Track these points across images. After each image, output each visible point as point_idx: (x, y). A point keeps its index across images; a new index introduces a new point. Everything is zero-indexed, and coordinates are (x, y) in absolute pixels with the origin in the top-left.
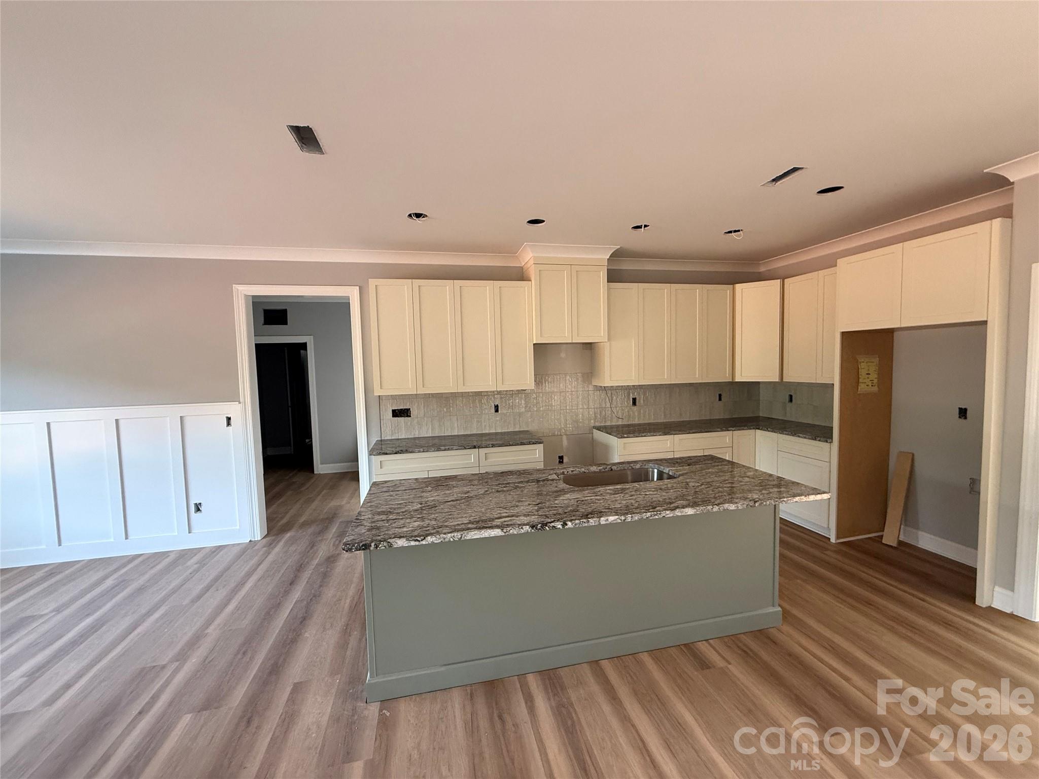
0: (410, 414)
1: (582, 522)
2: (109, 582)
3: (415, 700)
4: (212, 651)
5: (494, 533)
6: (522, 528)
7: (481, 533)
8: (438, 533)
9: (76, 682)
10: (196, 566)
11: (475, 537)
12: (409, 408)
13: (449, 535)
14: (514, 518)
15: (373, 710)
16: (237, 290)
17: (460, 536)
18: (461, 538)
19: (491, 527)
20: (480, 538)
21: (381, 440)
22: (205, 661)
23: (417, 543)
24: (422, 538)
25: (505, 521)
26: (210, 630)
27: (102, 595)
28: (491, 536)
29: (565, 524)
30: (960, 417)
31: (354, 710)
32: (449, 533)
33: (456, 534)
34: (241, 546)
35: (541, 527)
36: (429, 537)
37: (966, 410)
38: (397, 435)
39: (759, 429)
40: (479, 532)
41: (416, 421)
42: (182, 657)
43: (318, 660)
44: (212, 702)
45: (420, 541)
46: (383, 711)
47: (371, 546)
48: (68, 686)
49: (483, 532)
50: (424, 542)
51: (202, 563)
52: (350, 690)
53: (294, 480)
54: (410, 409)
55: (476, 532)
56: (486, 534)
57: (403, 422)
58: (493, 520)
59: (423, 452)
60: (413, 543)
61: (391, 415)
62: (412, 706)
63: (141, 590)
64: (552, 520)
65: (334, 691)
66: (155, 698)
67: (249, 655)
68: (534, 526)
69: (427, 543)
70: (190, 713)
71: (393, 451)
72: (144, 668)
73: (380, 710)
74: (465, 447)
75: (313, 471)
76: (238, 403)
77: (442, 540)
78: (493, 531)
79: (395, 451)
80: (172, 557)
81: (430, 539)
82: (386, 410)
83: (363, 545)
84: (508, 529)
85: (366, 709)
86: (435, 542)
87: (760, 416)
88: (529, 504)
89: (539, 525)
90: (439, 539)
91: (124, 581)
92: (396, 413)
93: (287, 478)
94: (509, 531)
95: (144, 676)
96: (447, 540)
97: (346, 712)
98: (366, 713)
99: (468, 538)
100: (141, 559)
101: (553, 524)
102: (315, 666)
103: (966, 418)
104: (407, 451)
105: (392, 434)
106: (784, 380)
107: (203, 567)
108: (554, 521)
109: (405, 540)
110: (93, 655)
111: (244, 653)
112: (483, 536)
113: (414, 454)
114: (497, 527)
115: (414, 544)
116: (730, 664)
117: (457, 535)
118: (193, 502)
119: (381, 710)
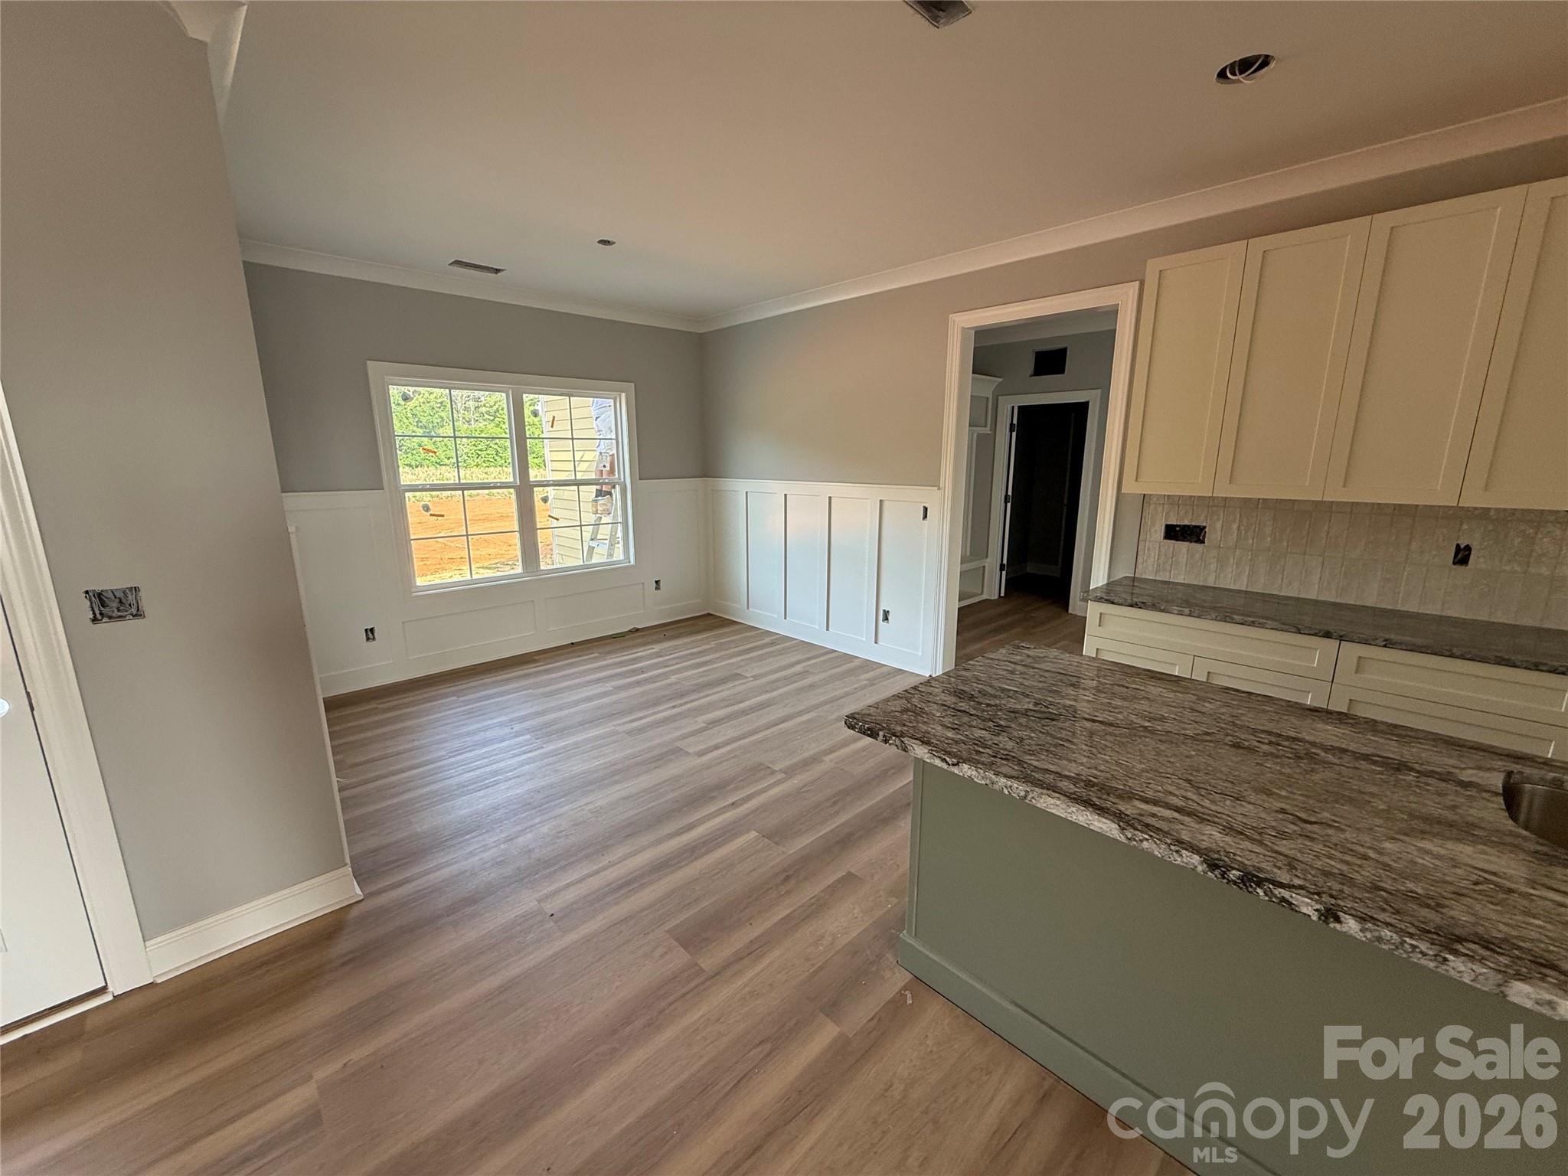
0: (1204, 536)
1: (1414, 947)
2: (798, 668)
3: (958, 1017)
4: (812, 782)
5: (1100, 825)
6: (1177, 852)
7: (1070, 811)
8: (989, 766)
9: (722, 747)
10: (866, 682)
11: (1053, 811)
12: (1204, 524)
13: (1003, 780)
14: (1187, 819)
15: (896, 979)
16: (954, 321)
17: (1022, 794)
18: (1025, 797)
19: (1101, 811)
20: (1066, 820)
21: (1134, 579)
22: (801, 789)
23: (945, 766)
24: (955, 761)
25: (1154, 815)
26: (827, 759)
27: (786, 678)
28: (1092, 827)
29: (1330, 914)
31: (879, 956)
32: (1005, 776)
33: (1016, 785)
34: (918, 678)
35: (1241, 878)
36: (966, 766)
38: (1168, 574)
40: (1064, 806)
41: (1214, 552)
42: (790, 772)
43: (891, 862)
44: (778, 835)
45: (949, 765)
46: (907, 992)
47: (878, 735)
48: (717, 747)
49: (1074, 809)
50: (955, 770)
51: (872, 682)
52: (894, 929)
53: (1033, 615)
54: (1204, 527)
55: (1058, 802)
56: (1081, 819)
57: (1184, 550)
58: (1128, 796)
59: (1190, 615)
60: (938, 762)
61: (1163, 534)
62: (946, 1022)
63: (812, 686)
64: (1297, 882)
65: (878, 913)
66: (749, 798)
67: (837, 808)
68: (1217, 867)
69: (961, 774)
70: (758, 832)
71: (1126, 600)
72: (762, 764)
73: (905, 986)
74: (1299, 630)
75: (1067, 610)
76: (936, 488)
77: (988, 782)
78: (1099, 821)
79: (1129, 602)
80: (856, 663)
81: (966, 770)
82: (1153, 524)
83: (868, 729)
84: (1140, 836)
85: (891, 969)
86: (975, 780)
88: (1283, 811)
89: (1237, 873)
90: (983, 778)
91: (808, 671)
92: (1173, 533)
93: (1028, 609)
94: (1141, 841)
95: (757, 771)
96: (996, 787)
97: (868, 952)
98: (888, 974)
99: (1039, 805)
100: (833, 655)
101: (1286, 894)
102: (881, 868)
104: (1154, 607)
105: (1157, 572)
107: (871, 686)
108: (1301, 887)
109: (927, 751)
110: (746, 729)
111: (835, 803)
112: (1073, 818)
113: (1168, 614)
114: (1119, 817)
115: (940, 765)
117: (1019, 789)
118: (882, 608)
119: (905, 988)
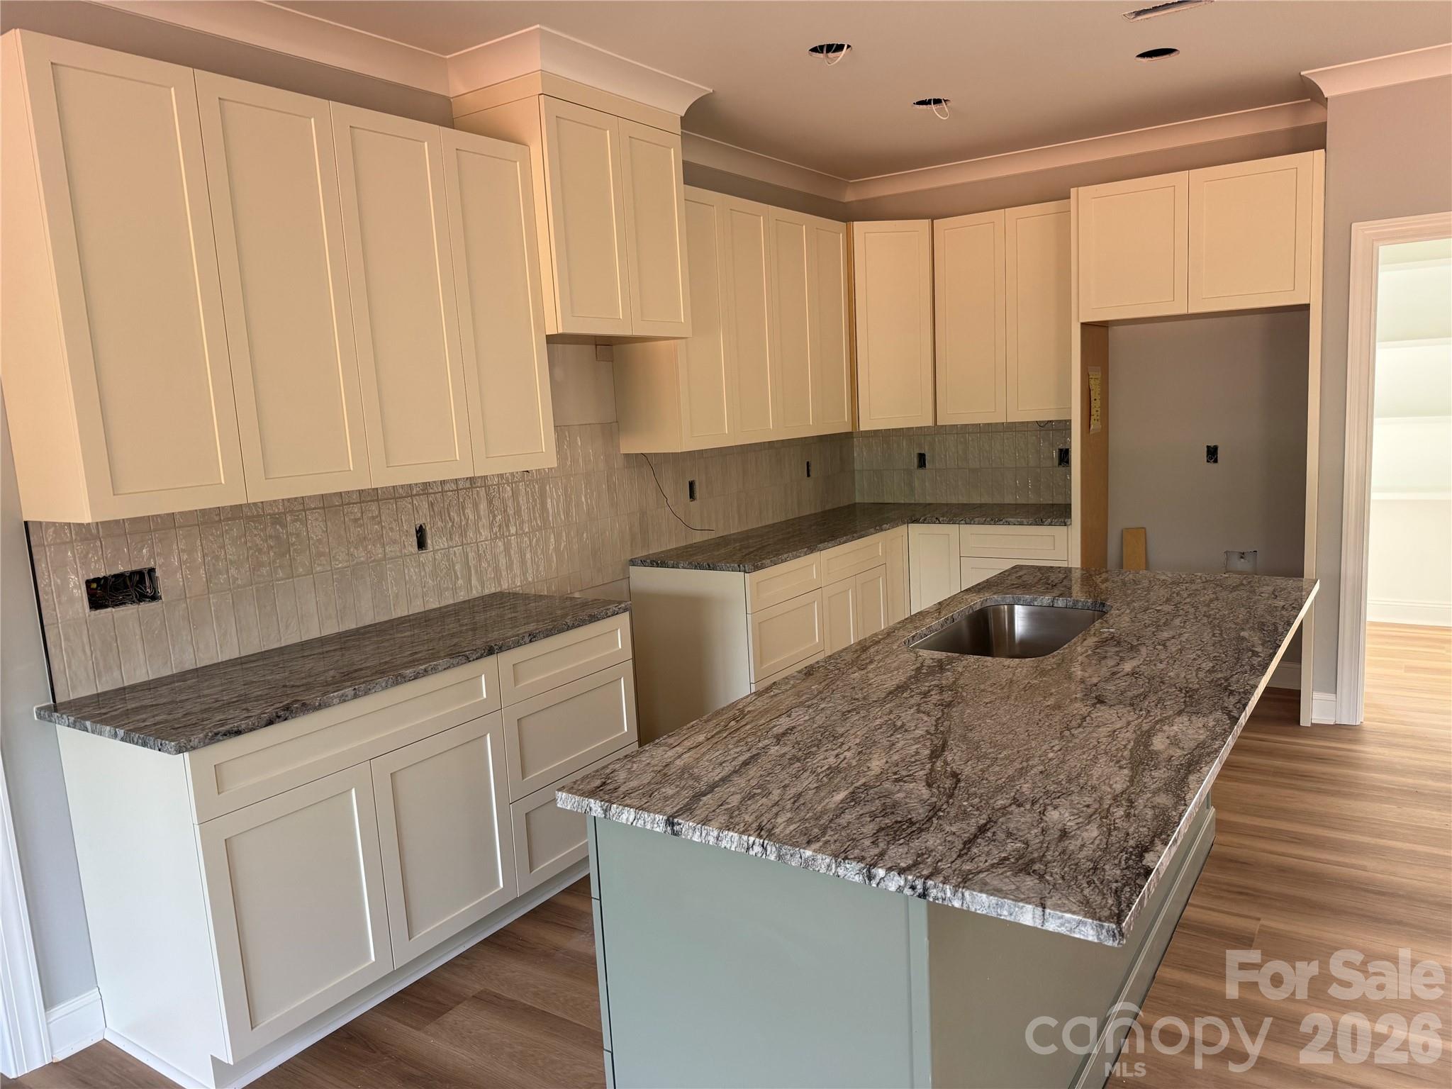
0: (156, 587)
12: (149, 566)
30: (1208, 461)
37: (1216, 448)
38: (117, 675)
39: (916, 521)
41: (179, 613)
54: (152, 571)
61: (89, 602)
71: (258, 717)
79: (265, 717)
82: (62, 585)
87: (855, 503)
92: (104, 593)
103: (1216, 461)
106: (938, 424)
116: (1259, 919)
